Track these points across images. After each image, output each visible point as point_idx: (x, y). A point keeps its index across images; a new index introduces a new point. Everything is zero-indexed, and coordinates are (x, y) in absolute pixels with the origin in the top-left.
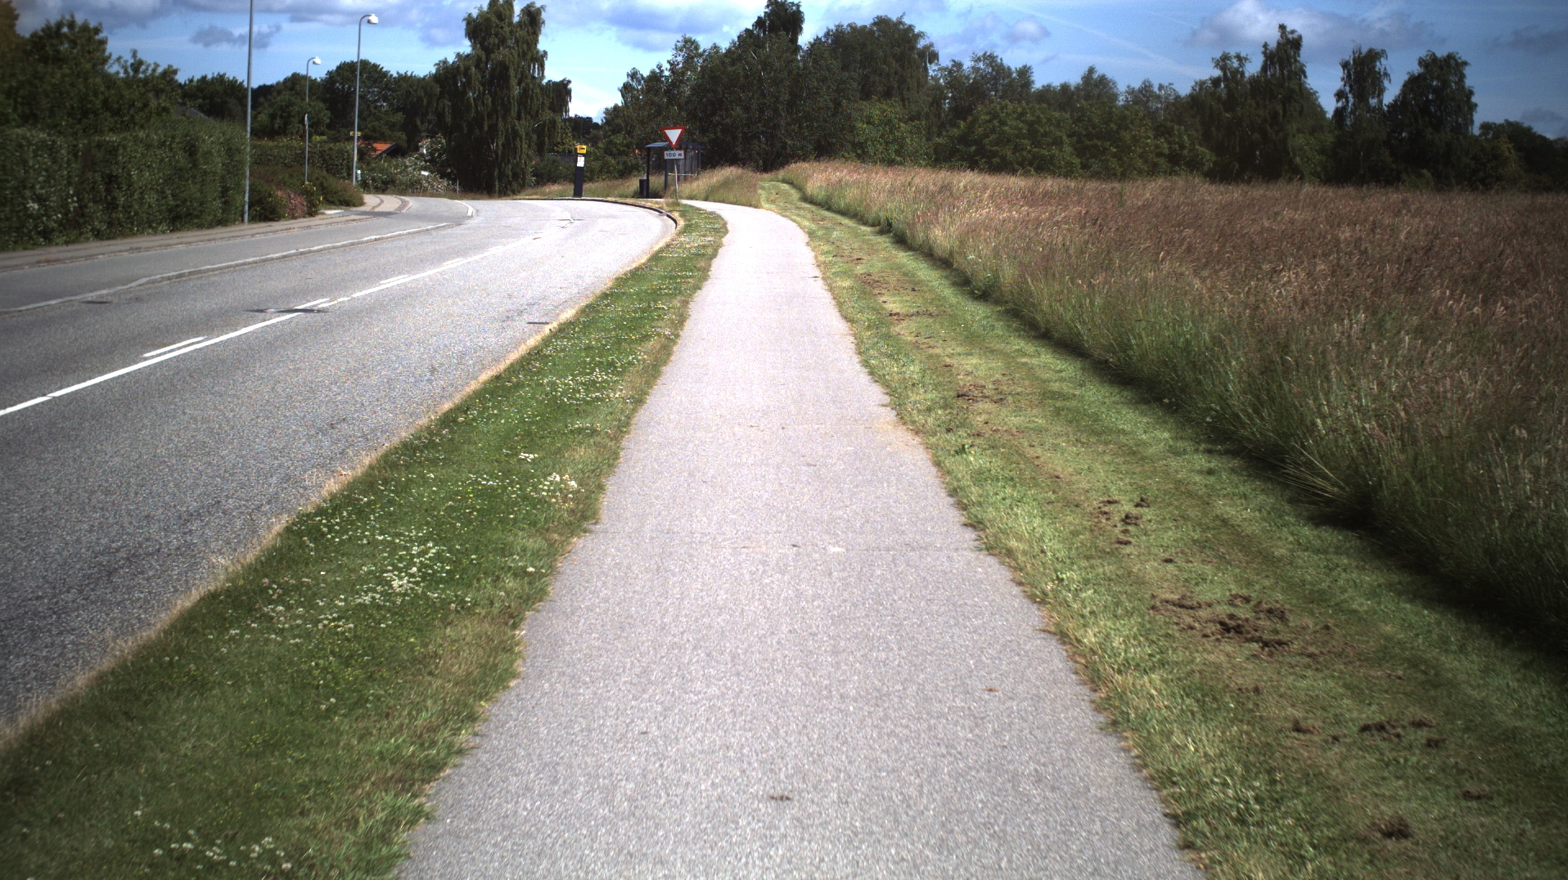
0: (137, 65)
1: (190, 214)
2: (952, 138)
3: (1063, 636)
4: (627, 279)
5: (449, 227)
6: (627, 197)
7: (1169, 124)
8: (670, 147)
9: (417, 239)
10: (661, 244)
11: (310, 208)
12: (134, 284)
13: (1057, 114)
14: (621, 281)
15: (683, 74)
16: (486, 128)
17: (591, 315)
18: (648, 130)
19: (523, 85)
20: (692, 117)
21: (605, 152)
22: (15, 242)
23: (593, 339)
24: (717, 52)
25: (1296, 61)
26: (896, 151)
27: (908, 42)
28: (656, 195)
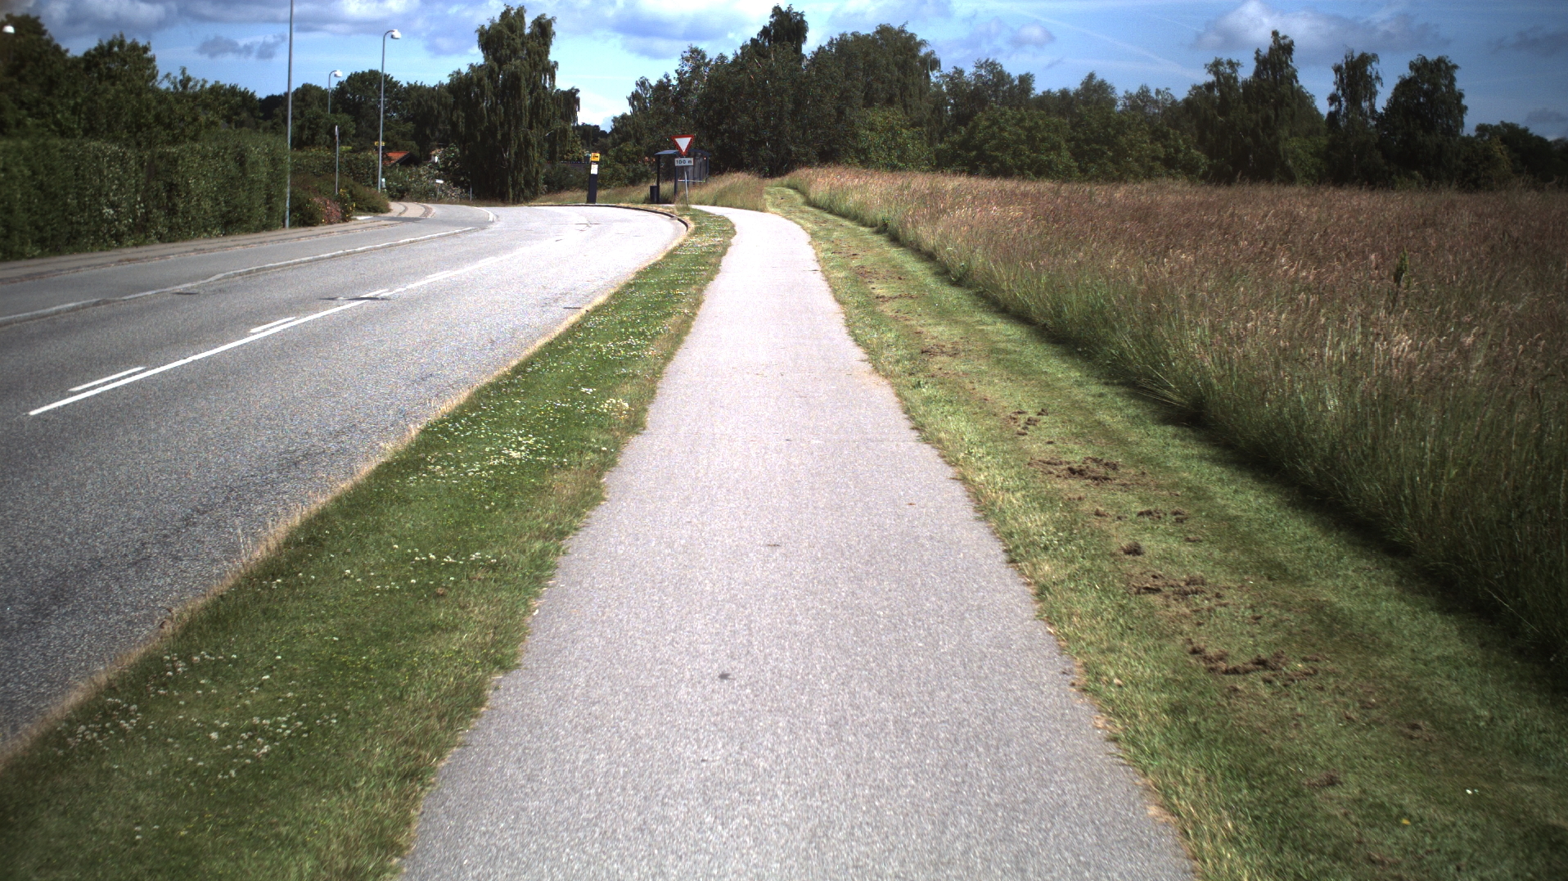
0: (186, 81)
1: (240, 220)
2: (953, 144)
3: (964, 480)
4: (647, 273)
5: (475, 230)
6: (638, 203)
7: (1165, 129)
8: (680, 154)
9: (449, 242)
10: (675, 244)
11: (344, 214)
12: (212, 279)
13: (1056, 120)
14: (642, 274)
15: (690, 83)
16: (499, 137)
17: (621, 298)
18: (657, 138)
19: (535, 94)
20: (700, 124)
21: (616, 160)
22: (93, 244)
23: (624, 315)
24: (723, 62)
25: (1288, 65)
26: (898, 157)
27: (911, 50)
28: (666, 201)
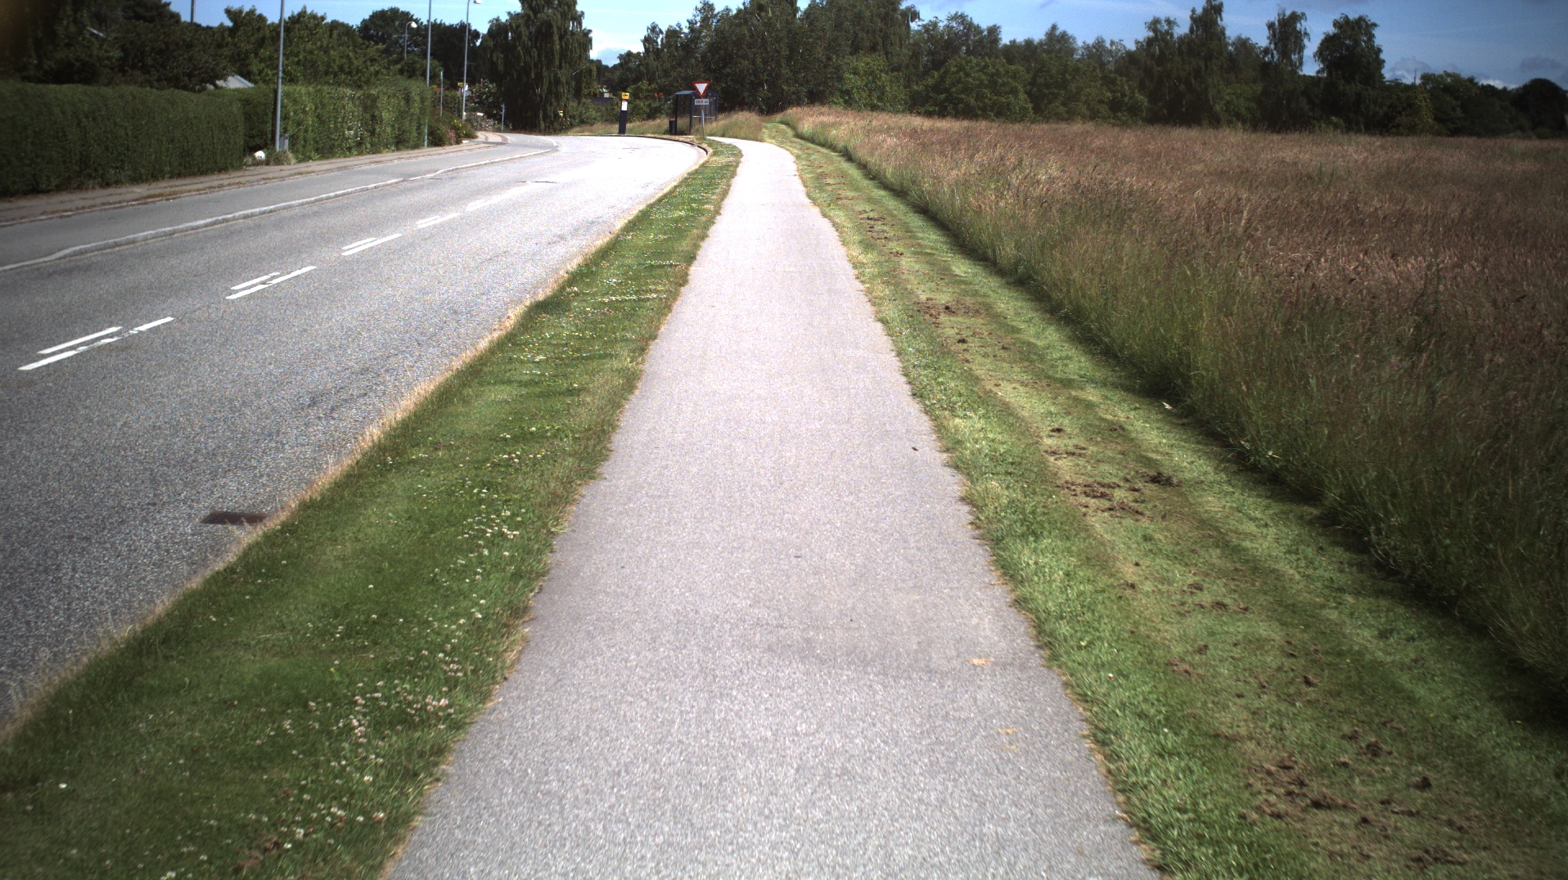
2: (927, 86)
6: (661, 133)
7: (1115, 75)
8: (697, 95)
11: (456, 139)
15: (700, 32)
24: (728, 15)
26: (878, 99)
27: (893, 4)
28: (685, 133)
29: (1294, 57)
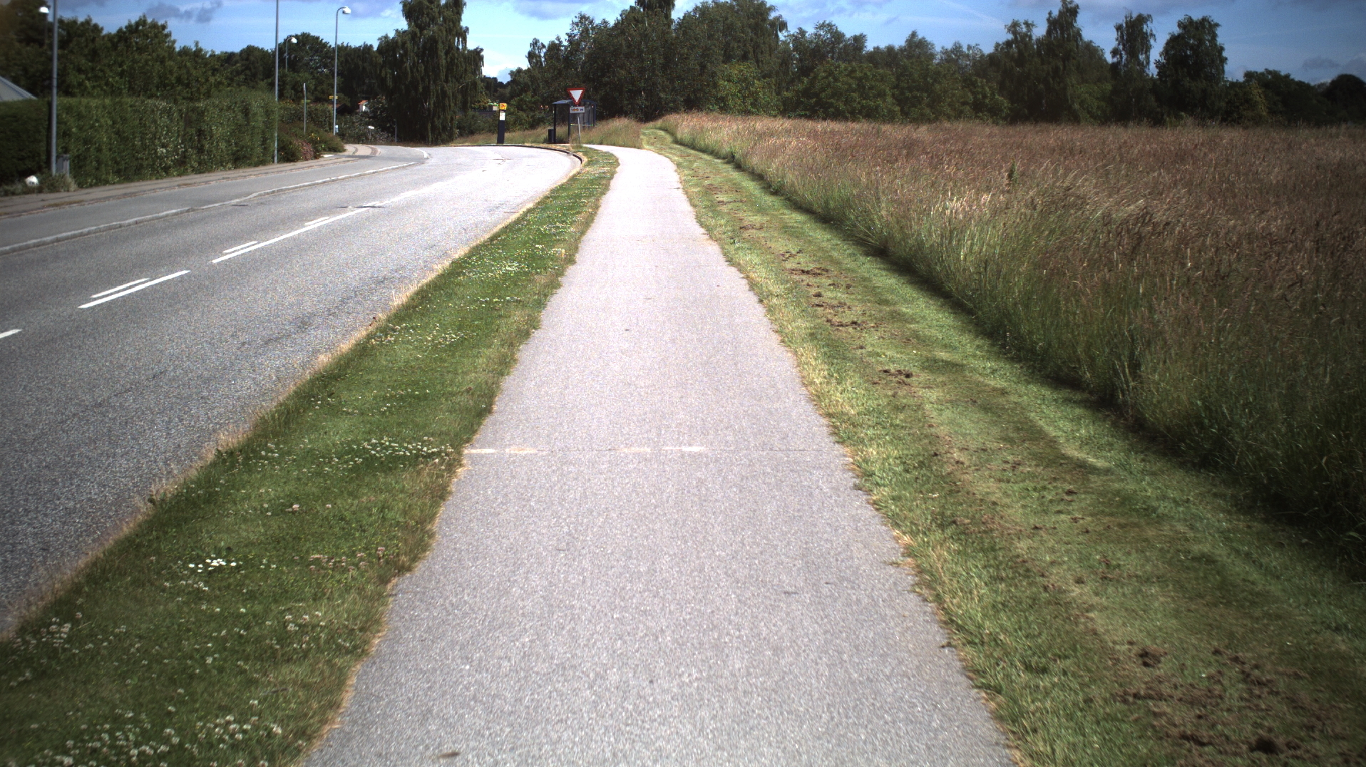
0: (198, 51)
2: (797, 92)
6: (540, 143)
8: (573, 103)
11: (315, 153)
13: (882, 71)
15: (580, 44)
16: (420, 90)
18: (553, 90)
19: (450, 55)
20: (588, 78)
21: (518, 109)
22: (150, 175)
23: (548, 213)
24: (606, 27)
25: (1072, 26)
26: (751, 104)
27: (762, 14)
28: (561, 141)
29: (1142, 57)
